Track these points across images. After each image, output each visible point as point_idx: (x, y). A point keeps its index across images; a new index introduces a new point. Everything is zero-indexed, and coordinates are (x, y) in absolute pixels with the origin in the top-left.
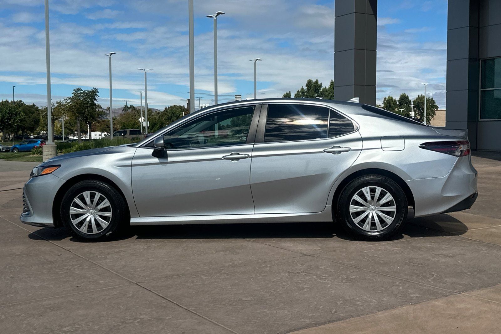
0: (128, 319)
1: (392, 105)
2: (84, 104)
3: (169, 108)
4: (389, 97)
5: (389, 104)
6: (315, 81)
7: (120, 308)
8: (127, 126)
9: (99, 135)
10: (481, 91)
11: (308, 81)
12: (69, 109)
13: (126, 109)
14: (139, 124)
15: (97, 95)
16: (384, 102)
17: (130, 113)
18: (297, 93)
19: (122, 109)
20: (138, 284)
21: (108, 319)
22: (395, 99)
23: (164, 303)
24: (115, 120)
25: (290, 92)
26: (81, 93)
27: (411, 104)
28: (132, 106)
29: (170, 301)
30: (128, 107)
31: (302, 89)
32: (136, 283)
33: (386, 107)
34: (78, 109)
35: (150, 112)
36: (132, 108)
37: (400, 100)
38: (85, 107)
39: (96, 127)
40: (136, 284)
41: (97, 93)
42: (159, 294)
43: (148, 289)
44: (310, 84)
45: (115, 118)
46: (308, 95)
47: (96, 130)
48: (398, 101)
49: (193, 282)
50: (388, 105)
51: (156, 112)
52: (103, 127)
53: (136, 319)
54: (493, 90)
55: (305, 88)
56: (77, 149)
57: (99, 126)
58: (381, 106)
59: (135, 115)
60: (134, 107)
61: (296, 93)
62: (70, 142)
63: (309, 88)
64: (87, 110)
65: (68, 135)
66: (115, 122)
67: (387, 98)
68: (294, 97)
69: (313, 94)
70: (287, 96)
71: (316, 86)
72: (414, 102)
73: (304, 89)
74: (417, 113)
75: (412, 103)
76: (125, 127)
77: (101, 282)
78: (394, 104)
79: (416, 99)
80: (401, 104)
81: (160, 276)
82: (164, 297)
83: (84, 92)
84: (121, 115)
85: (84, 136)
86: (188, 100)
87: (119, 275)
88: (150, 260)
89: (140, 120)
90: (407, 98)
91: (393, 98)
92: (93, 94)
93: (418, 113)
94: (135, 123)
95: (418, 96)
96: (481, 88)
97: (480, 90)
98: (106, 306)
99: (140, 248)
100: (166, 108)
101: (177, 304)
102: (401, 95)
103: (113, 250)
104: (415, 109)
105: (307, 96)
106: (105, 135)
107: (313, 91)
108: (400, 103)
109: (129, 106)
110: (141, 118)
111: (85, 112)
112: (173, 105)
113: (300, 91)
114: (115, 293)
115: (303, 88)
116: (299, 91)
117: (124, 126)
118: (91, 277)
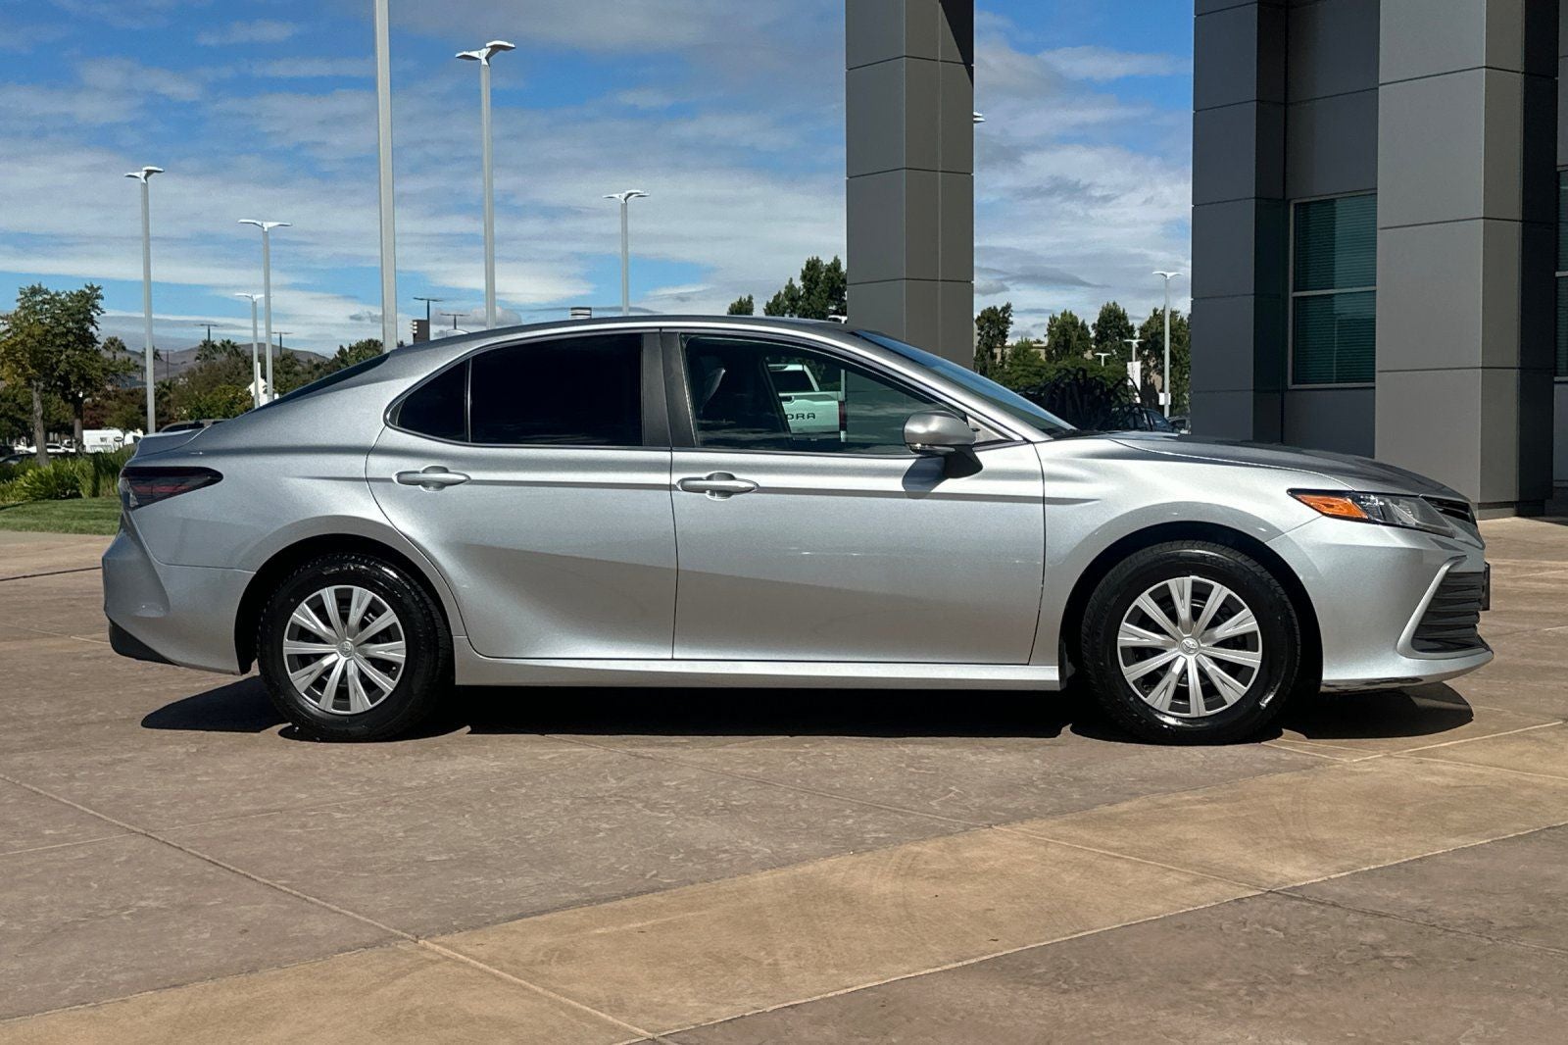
0: (104, 909)
1: (1075, 338)
2: (55, 335)
3: (351, 348)
4: (1064, 314)
5: (1065, 335)
6: (829, 263)
7: (90, 887)
8: (209, 408)
9: (117, 440)
10: (1294, 298)
11: (808, 263)
12: (5, 352)
13: (207, 353)
14: (249, 402)
15: (99, 309)
16: (1049, 330)
17: (222, 368)
18: (774, 301)
19: (196, 354)
20: (149, 834)
21: (52, 911)
22: (1083, 322)
23: (211, 873)
24: (169, 388)
25: (750, 298)
26: (44, 302)
27: (1135, 338)
28: (229, 342)
29: (229, 869)
30: (214, 346)
31: (790, 288)
32: (144, 832)
33: (1057, 344)
34: (34, 353)
35: (288, 362)
36: (229, 349)
37: (1099, 325)
38: (59, 346)
39: (104, 413)
40: (146, 835)
41: (99, 302)
42: (203, 856)
43: (175, 844)
44: (816, 274)
45: (170, 384)
46: (808, 307)
47: (107, 421)
48: (1094, 326)
49: (303, 826)
50: (1062, 338)
51: (310, 361)
52: (127, 413)
53: (126, 908)
54: (1333, 295)
55: (799, 284)
56: (32, 483)
57: (115, 410)
58: (1042, 343)
59: (239, 373)
60: (234, 347)
61: (771, 301)
62: (14, 463)
63: (813, 286)
64: (63, 357)
65: (11, 441)
66: (171, 396)
67: (1060, 317)
68: (762, 315)
69: (825, 306)
70: (742, 310)
71: (833, 278)
72: (1142, 330)
73: (797, 287)
74: (1152, 364)
75: (1137, 334)
76: (202, 412)
77: (47, 832)
78: (1079, 338)
79: (1149, 322)
80: (1102, 338)
81: (216, 814)
82: (216, 861)
83: (52, 298)
84: (191, 373)
85: (66, 442)
86: (415, 323)
87: (102, 816)
88: (199, 779)
89: (252, 387)
90: (1123, 317)
91: (1076, 318)
92: (85, 303)
93: (1155, 366)
94: (234, 398)
95: (1155, 311)
96: (1295, 290)
97: (1292, 294)
98: (52, 882)
99: (176, 752)
100: (342, 351)
101: (246, 873)
102: (1103, 308)
103: (96, 758)
104: (1146, 353)
105: (804, 310)
106: (136, 439)
107: (824, 295)
108: (1099, 333)
109: (218, 344)
110: (253, 384)
111: (59, 361)
112: (365, 339)
113: (783, 292)
114: (82, 856)
115: (793, 286)
116: (780, 293)
117: (199, 409)
118: (20, 823)
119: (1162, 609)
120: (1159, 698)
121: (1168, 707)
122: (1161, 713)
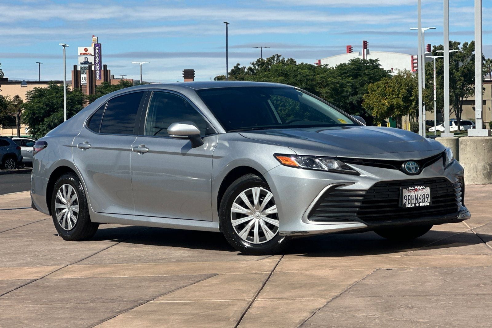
119: (249, 199)
120: (243, 234)
121: (246, 238)
122: (243, 240)
